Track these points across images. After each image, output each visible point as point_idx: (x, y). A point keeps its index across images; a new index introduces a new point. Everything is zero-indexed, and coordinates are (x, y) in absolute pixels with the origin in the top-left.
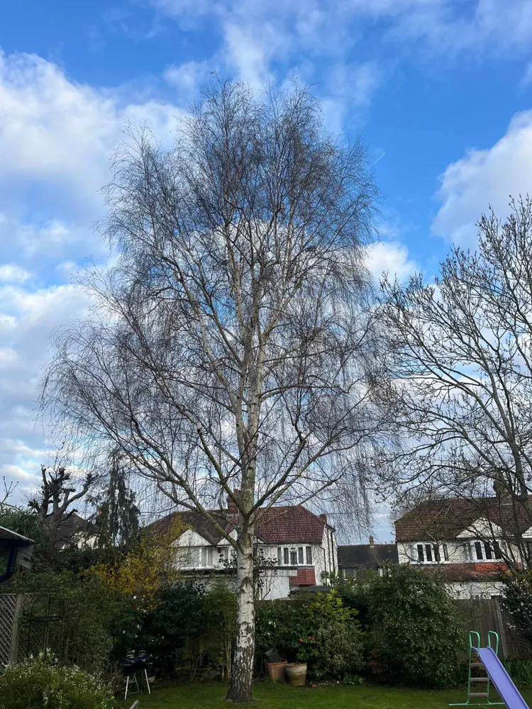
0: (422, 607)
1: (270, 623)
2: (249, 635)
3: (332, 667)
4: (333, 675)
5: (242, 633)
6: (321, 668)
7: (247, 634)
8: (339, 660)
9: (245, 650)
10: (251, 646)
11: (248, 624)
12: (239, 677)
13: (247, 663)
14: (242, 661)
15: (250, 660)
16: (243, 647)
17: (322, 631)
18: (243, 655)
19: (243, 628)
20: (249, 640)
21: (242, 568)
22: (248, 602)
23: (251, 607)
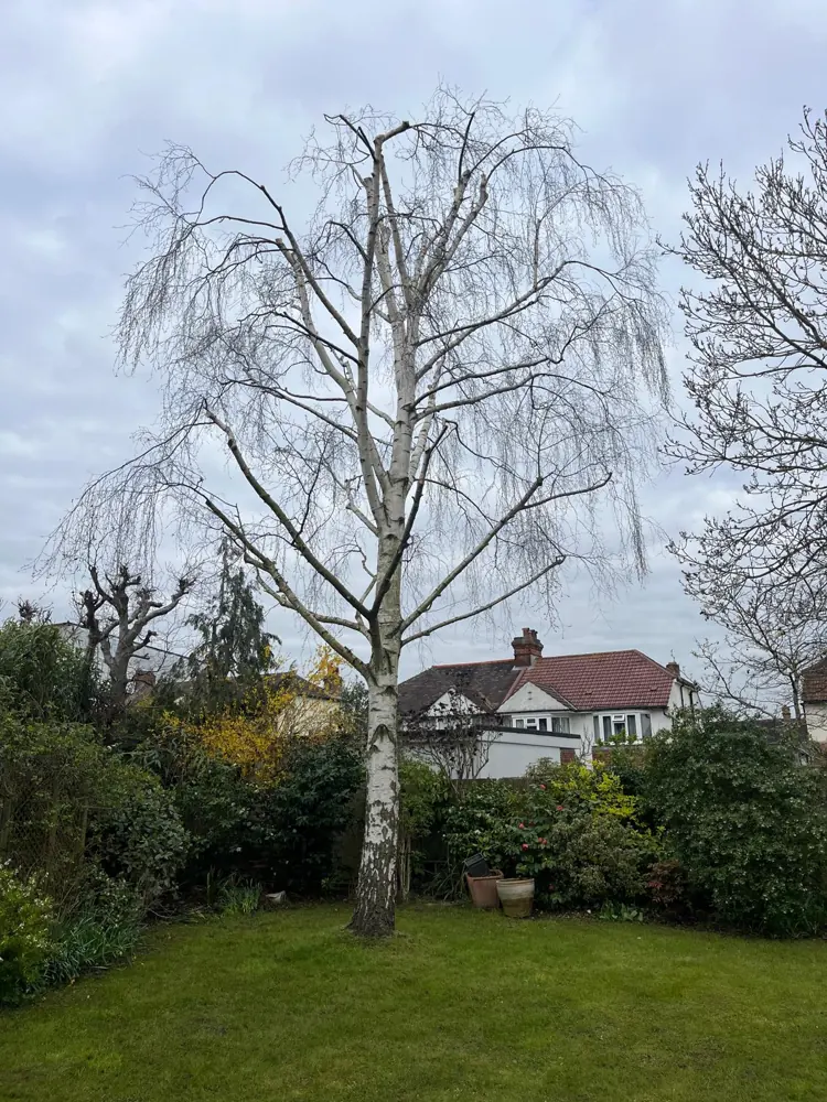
0: (735, 784)
1: (479, 815)
2: (385, 824)
3: (581, 888)
4: (582, 903)
5: (374, 820)
6: (563, 891)
7: (381, 821)
8: (590, 876)
9: (378, 848)
10: (389, 842)
11: (383, 804)
12: (367, 893)
13: (381, 870)
14: (372, 866)
15: (387, 865)
16: (374, 842)
17: (560, 827)
18: (374, 855)
19: (374, 811)
20: (385, 831)
21: (374, 709)
22: (385, 768)
23: (390, 777)
